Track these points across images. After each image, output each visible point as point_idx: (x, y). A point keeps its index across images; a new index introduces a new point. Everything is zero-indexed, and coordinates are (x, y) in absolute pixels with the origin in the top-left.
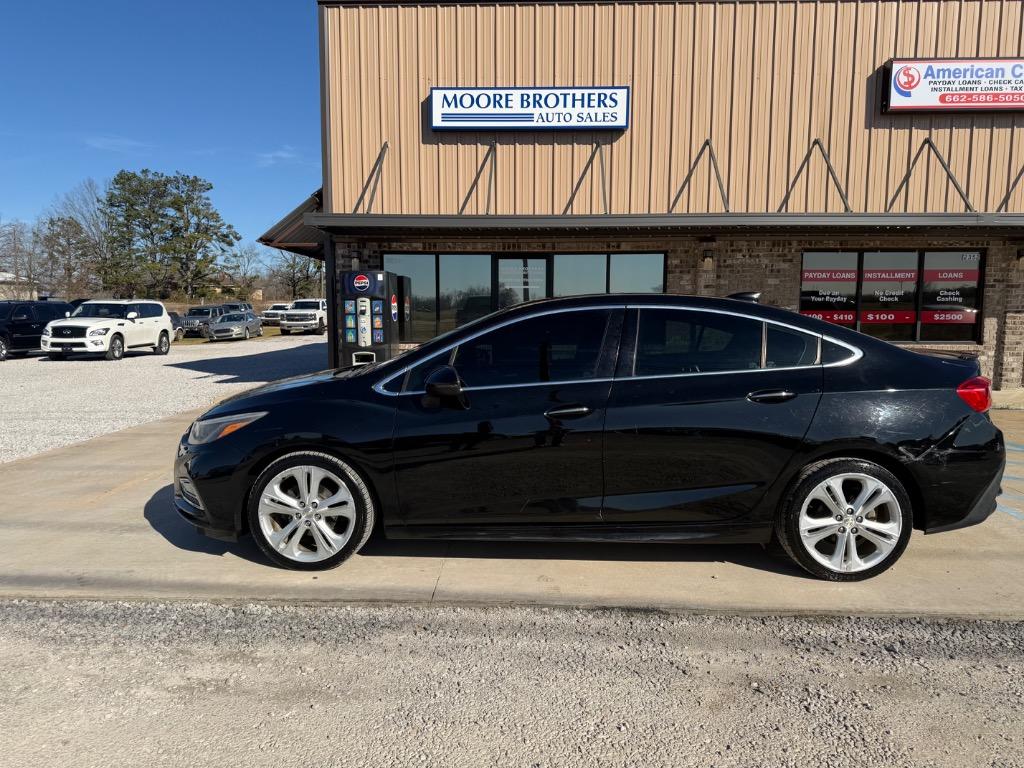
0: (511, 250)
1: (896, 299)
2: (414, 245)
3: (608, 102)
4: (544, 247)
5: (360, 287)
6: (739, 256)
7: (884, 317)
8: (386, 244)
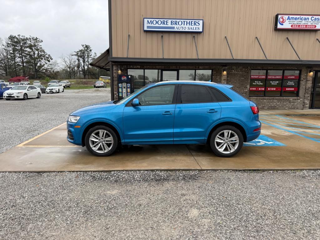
0: (167, 68)
1: (276, 84)
2: (138, 66)
3: (197, 24)
4: (177, 67)
5: (123, 80)
6: (233, 71)
7: (273, 89)
8: (129, 66)
